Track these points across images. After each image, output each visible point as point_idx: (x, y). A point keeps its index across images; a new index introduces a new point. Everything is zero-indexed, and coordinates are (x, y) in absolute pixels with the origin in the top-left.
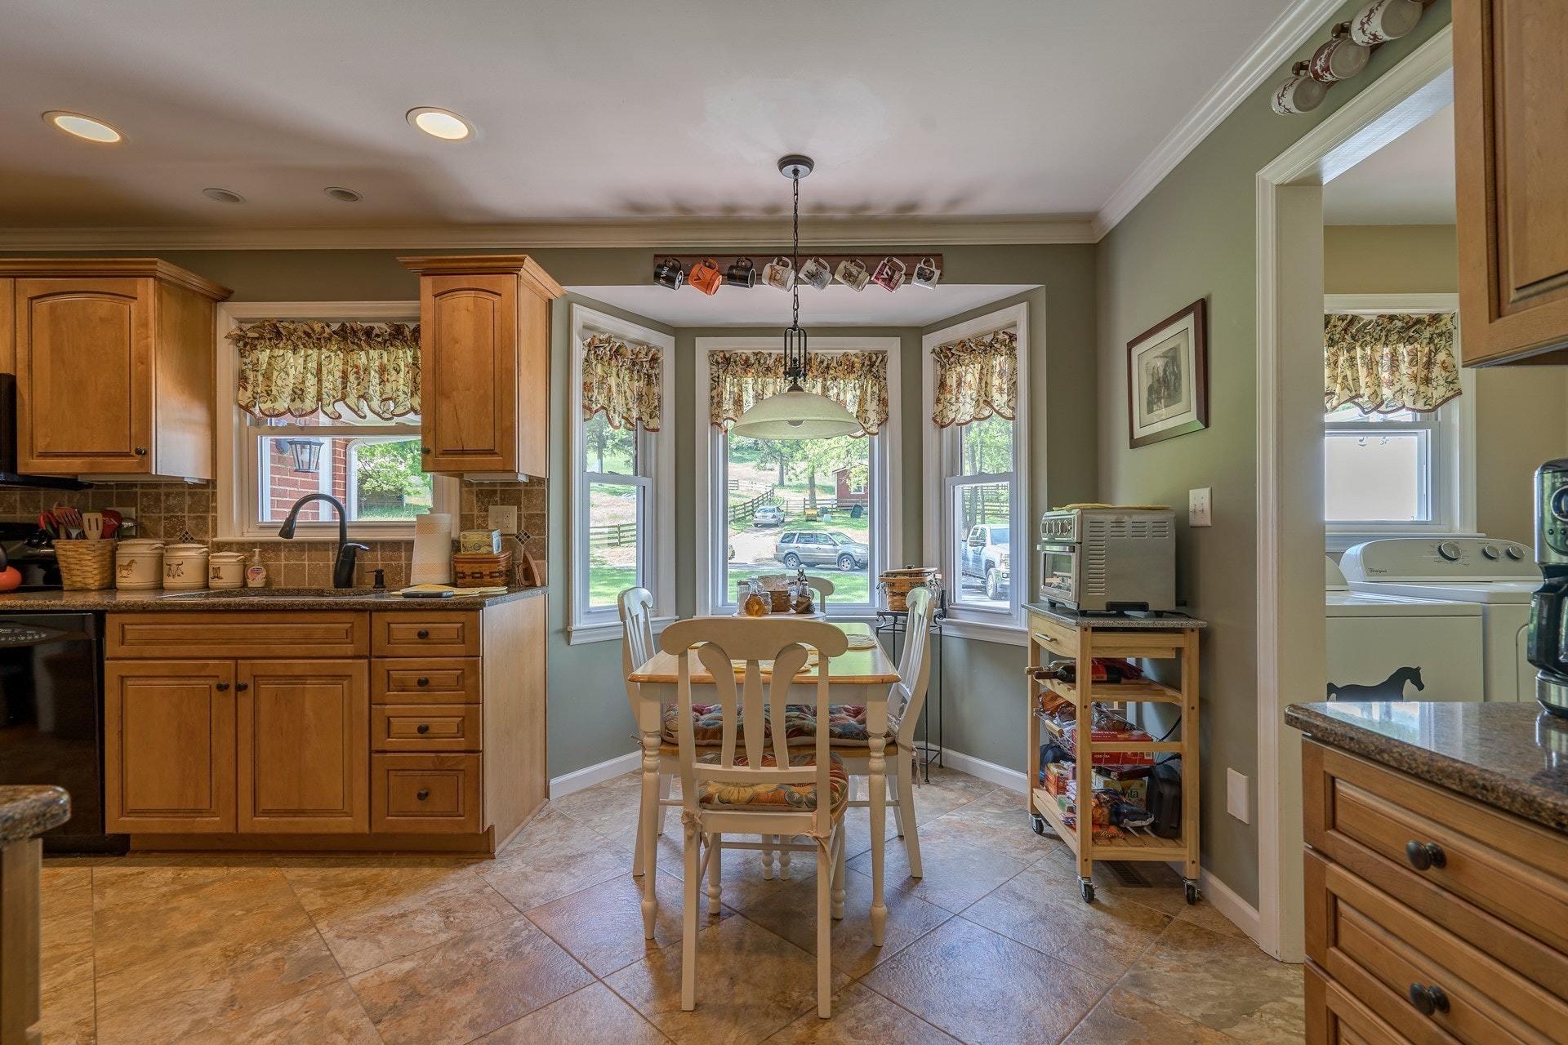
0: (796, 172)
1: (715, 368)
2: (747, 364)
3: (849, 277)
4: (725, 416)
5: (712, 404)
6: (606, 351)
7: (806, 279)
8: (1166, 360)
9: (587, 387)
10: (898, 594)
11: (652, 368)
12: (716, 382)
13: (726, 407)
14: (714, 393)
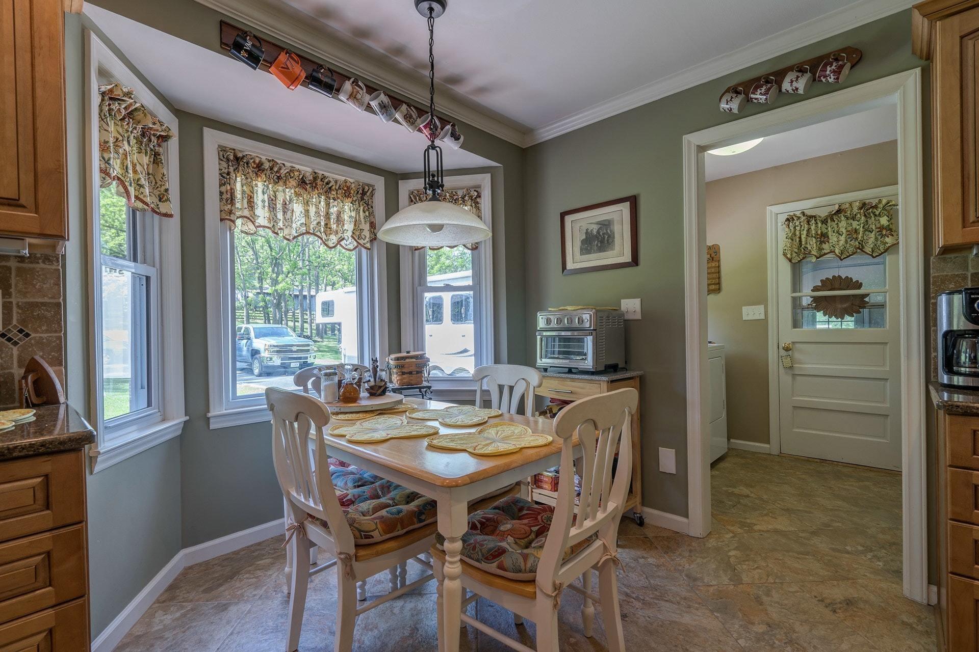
0: (431, 9)
1: (224, 164)
2: (259, 168)
3: (408, 118)
4: (238, 213)
5: (221, 200)
6: (120, 108)
7: (376, 109)
8: (600, 226)
9: (104, 147)
10: (407, 373)
11: (159, 146)
12: (225, 178)
13: (238, 205)
14: (223, 189)
